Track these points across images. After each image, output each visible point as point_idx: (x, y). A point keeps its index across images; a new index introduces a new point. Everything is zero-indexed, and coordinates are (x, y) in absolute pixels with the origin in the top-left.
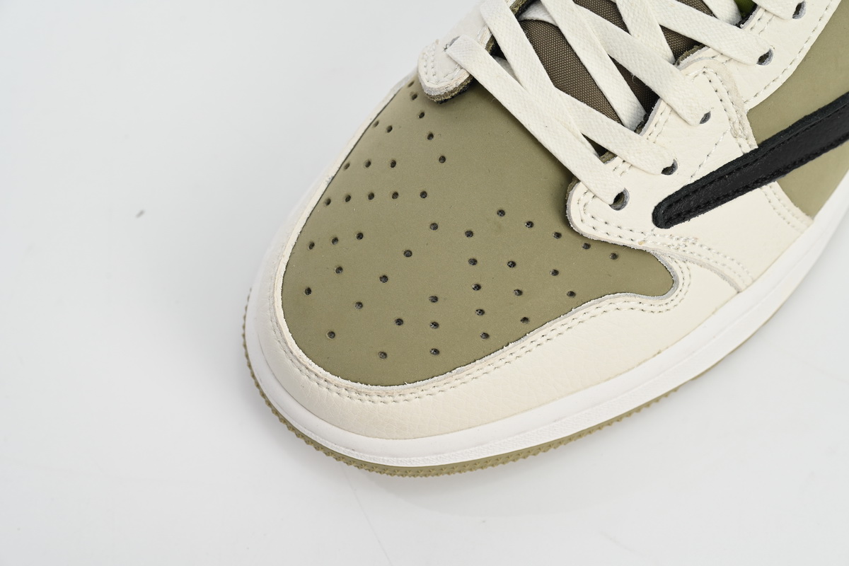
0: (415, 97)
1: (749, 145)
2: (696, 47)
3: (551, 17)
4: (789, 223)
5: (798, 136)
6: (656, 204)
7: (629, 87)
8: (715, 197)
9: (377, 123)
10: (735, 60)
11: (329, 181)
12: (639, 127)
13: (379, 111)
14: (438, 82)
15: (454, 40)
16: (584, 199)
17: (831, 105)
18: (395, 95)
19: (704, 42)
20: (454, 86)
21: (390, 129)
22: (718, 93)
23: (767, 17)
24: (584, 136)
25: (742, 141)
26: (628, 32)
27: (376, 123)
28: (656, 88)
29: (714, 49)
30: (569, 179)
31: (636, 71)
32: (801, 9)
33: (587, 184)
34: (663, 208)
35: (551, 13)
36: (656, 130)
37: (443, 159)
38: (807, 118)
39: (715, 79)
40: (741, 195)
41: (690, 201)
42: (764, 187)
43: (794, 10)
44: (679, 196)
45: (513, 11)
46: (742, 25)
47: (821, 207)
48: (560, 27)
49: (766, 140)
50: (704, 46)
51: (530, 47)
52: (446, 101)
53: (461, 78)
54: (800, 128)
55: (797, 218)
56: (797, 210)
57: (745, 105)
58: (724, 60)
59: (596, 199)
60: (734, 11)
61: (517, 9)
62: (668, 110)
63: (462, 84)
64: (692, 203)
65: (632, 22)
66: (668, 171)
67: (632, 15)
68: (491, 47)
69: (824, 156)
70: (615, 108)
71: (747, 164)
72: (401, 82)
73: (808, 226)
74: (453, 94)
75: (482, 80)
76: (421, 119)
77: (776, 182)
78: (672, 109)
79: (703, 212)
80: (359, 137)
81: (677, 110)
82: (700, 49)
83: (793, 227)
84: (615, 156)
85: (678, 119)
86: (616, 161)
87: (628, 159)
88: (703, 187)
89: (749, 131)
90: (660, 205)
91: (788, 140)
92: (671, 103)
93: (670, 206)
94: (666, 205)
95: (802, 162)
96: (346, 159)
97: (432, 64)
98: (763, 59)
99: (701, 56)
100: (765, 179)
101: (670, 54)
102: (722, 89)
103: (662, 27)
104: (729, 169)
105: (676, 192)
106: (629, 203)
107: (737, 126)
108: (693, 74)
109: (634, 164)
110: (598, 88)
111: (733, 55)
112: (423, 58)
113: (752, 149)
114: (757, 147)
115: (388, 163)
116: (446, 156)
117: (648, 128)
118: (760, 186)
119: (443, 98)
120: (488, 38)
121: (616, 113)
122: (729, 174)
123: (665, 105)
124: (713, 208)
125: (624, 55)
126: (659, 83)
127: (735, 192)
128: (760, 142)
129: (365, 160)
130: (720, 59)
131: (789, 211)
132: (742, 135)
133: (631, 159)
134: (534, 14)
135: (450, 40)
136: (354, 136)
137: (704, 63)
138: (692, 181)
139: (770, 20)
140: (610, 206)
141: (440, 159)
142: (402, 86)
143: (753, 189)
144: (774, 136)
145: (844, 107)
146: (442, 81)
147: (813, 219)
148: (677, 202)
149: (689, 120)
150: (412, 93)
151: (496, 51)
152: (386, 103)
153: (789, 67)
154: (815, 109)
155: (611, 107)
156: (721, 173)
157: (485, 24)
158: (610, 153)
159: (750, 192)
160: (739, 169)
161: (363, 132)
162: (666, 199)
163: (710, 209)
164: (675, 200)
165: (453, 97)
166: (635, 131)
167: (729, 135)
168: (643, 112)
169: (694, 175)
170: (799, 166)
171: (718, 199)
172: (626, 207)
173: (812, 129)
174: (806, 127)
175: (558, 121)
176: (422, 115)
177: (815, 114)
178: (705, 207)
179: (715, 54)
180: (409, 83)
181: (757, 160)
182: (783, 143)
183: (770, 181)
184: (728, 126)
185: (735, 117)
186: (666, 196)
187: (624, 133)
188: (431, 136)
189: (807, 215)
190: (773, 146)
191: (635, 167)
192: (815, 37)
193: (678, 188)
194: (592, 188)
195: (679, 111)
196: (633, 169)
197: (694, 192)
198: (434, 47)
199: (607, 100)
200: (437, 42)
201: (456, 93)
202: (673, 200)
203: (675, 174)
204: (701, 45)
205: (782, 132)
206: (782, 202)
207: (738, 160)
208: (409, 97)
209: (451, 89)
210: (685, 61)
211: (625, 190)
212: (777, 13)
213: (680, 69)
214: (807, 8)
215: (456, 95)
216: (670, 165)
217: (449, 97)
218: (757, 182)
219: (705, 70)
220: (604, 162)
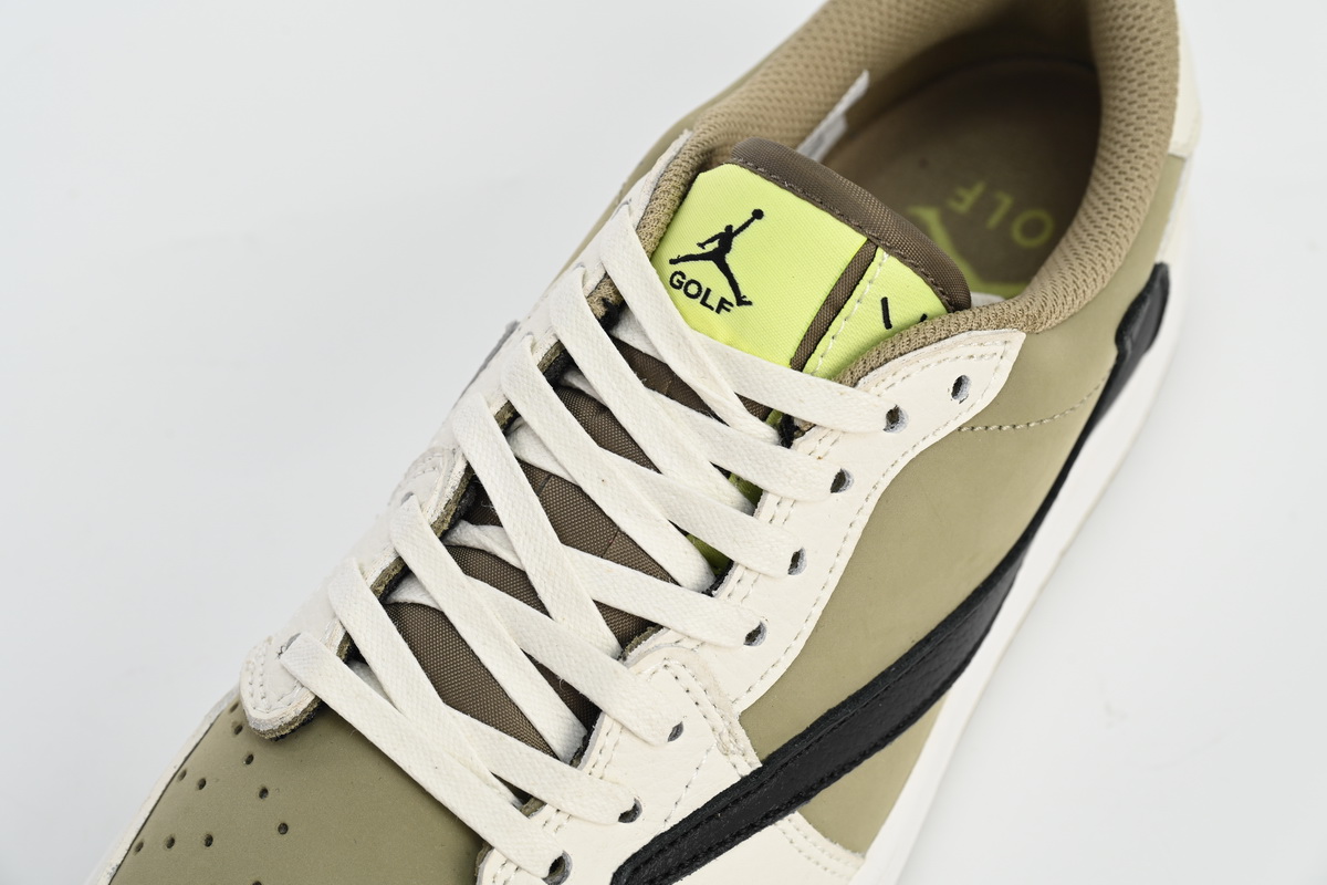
0: (238, 729)
1: (749, 763)
2: (650, 629)
3: (431, 598)
4: (826, 869)
5: (822, 741)
6: (614, 870)
7: (557, 695)
8: (705, 848)
9: (184, 774)
10: (710, 644)
11: (113, 872)
12: (577, 757)
13: (186, 754)
14: (269, 709)
15: (293, 639)
16: (503, 874)
17: (866, 688)
18: (212, 725)
19: (661, 623)
20: (293, 715)
21: (202, 784)
22: (690, 694)
23: (750, 577)
24: (495, 776)
25: (737, 759)
26: (547, 614)
27: (181, 774)
28: (595, 697)
29: (676, 631)
30: (478, 846)
31: (563, 673)
32: (800, 560)
33: (505, 851)
34: (626, 874)
35: (432, 593)
36: (602, 759)
37: (284, 828)
38: (832, 713)
39: (684, 674)
40: (744, 839)
41: (667, 859)
42: (779, 822)
43: (789, 562)
44: (648, 854)
45: (375, 592)
46: (714, 592)
47: (876, 835)
48: (447, 613)
49: (774, 753)
50: (662, 627)
51: (404, 646)
52: (282, 736)
53: (303, 702)
54: (822, 729)
55: (838, 859)
56: (836, 849)
57: (735, 706)
58: (693, 645)
59: (520, 873)
60: (703, 570)
61: (382, 589)
62: (617, 728)
63: (304, 711)
64: (670, 860)
65: (552, 599)
66: (627, 817)
67: (551, 590)
68: (346, 649)
69: (866, 763)
70: (539, 729)
71: (749, 793)
72: (222, 701)
73: (858, 868)
74: (293, 727)
75: (333, 702)
76: (249, 766)
77: (797, 813)
78: (623, 727)
79: (689, 872)
80: (157, 798)
81: (630, 726)
82: (656, 632)
83: (834, 873)
84: (543, 804)
85: (634, 739)
86: (546, 812)
87: (563, 807)
88: (685, 835)
89: (745, 742)
90: (621, 870)
91: (807, 748)
92: (619, 718)
93: (636, 870)
94: (629, 870)
95: (833, 777)
96: (138, 835)
97: (260, 680)
98: (752, 638)
99: (657, 643)
100: (779, 810)
101: (613, 642)
102: (697, 688)
103: (595, 602)
104: (721, 804)
105: (644, 847)
106: (572, 873)
107: (726, 738)
108: (650, 670)
109: (574, 813)
110: (510, 700)
111: (705, 637)
112: (247, 670)
113: (754, 768)
114: (761, 765)
115: (201, 839)
116: (288, 822)
117: (589, 757)
118: (772, 823)
119: (278, 734)
120: (340, 636)
121: (541, 737)
122: (723, 810)
123: (611, 721)
124: (703, 864)
125: (544, 649)
126: (599, 690)
127: (735, 836)
128: (764, 756)
129: (165, 836)
130: (686, 644)
131: (823, 851)
132: (735, 750)
133: (567, 806)
134: (406, 594)
135: (287, 640)
136: (149, 798)
137: (664, 653)
138: (667, 827)
139: (755, 581)
140: (544, 879)
141: (280, 829)
142: (223, 708)
143: (763, 827)
144: (785, 745)
145: (886, 689)
146: (274, 708)
147: (864, 857)
148: (646, 862)
149: (650, 739)
150: (235, 723)
151: (352, 656)
152: (198, 740)
153: (794, 643)
154: (844, 698)
155: (533, 728)
156: (709, 812)
157: (335, 616)
158: (536, 799)
159: (758, 834)
160: (736, 801)
161: (163, 788)
162: (629, 861)
163: (699, 866)
164: (644, 860)
165: (293, 731)
166: (571, 764)
167: (715, 752)
168: (582, 731)
169: (669, 818)
170: (829, 785)
171: (710, 849)
172: (568, 879)
173: (841, 727)
174: (832, 726)
175: (454, 757)
176: (250, 759)
177: (843, 705)
178: (692, 863)
179: (679, 637)
180: (231, 706)
181: (762, 784)
182: (800, 754)
183: (786, 814)
184: (712, 740)
185: (721, 726)
186: (629, 855)
187: (553, 768)
188: (264, 792)
189: (854, 851)
190: (784, 761)
191: (576, 817)
192: (826, 596)
193: (646, 841)
194: (512, 857)
195: (634, 729)
196: (572, 821)
197: (672, 844)
198: (264, 649)
199: (526, 719)
200: (269, 640)
201: (297, 724)
202: (639, 860)
203: (639, 819)
204: (657, 627)
205: (796, 737)
206: (810, 840)
207: (733, 787)
208: (231, 730)
209: (288, 719)
210: (636, 651)
211: (564, 854)
212: (764, 569)
213: (627, 666)
214: (808, 558)
215: (298, 727)
216: (629, 807)
217: (287, 731)
218: (767, 817)
219: (666, 663)
220: (528, 815)
